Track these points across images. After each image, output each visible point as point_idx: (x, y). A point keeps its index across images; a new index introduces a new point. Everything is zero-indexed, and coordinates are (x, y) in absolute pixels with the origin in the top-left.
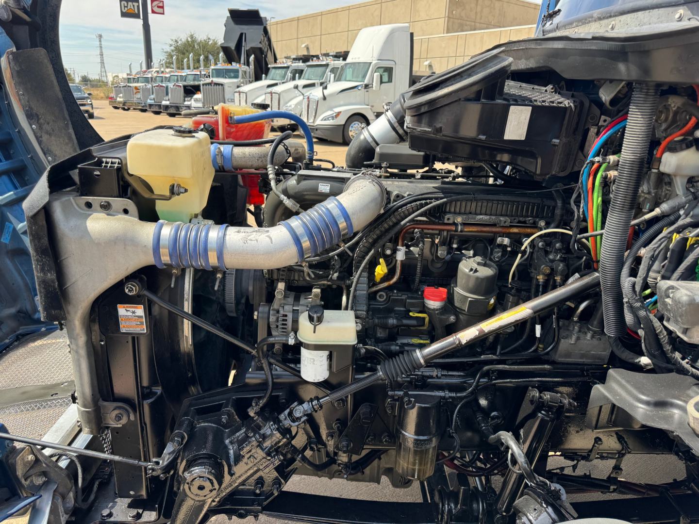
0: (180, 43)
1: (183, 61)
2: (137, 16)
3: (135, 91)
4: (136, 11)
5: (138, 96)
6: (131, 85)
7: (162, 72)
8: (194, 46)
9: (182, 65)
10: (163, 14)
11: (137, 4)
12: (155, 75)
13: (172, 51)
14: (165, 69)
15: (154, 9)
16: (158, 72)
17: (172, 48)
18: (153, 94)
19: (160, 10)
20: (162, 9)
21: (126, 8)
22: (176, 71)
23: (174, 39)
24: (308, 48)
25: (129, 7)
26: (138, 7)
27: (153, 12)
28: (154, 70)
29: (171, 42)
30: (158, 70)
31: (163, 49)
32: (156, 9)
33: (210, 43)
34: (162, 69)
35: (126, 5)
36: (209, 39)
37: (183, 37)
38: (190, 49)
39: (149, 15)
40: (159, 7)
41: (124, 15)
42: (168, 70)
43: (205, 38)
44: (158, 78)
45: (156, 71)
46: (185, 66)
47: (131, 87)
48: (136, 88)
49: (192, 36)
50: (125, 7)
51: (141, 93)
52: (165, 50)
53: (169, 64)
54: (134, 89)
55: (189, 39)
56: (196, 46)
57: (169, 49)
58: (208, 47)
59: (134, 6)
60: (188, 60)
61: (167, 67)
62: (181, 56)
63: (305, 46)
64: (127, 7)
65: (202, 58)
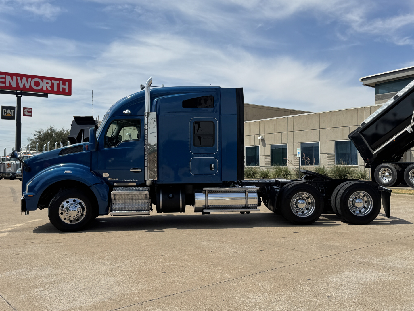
0: (42, 133)
1: (43, 146)
2: (13, 118)
3: (7, 166)
4: (13, 115)
5: (10, 169)
6: (5, 162)
7: (28, 153)
8: (52, 135)
9: (42, 148)
10: (31, 116)
11: (14, 110)
12: (23, 155)
13: (36, 139)
14: (29, 152)
15: (25, 113)
16: (24, 153)
17: (36, 137)
18: (20, 167)
19: (30, 114)
20: (31, 113)
21: (6, 114)
22: (38, 153)
23: (38, 131)
24: (130, 136)
25: (8, 113)
26: (14, 112)
27: (24, 115)
28: (22, 152)
29: (35, 133)
30: (25, 152)
31: (29, 138)
32: (26, 113)
33: (64, 133)
34: (28, 152)
35: (6, 111)
36: (64, 130)
37: (45, 129)
38: (49, 137)
39: (21, 117)
40: (28, 112)
41: (3, 117)
42: (32, 152)
43: (61, 130)
44: (24, 157)
45: (23, 153)
46: (44, 149)
47: (5, 163)
48: (9, 164)
49: (51, 129)
50: (5, 112)
51: (12, 167)
52: (30, 139)
53: (33, 148)
54: (7, 165)
55: (49, 131)
56: (54, 135)
57: (33, 137)
58: (63, 135)
59: (11, 112)
60: (47, 145)
61: (31, 150)
62: (42, 142)
63: (128, 134)
64: (6, 112)
65: (56, 143)
